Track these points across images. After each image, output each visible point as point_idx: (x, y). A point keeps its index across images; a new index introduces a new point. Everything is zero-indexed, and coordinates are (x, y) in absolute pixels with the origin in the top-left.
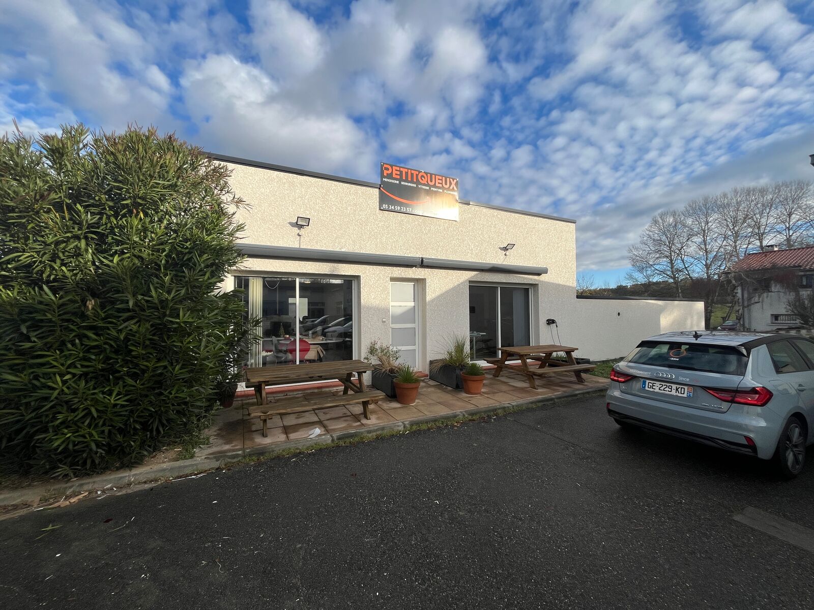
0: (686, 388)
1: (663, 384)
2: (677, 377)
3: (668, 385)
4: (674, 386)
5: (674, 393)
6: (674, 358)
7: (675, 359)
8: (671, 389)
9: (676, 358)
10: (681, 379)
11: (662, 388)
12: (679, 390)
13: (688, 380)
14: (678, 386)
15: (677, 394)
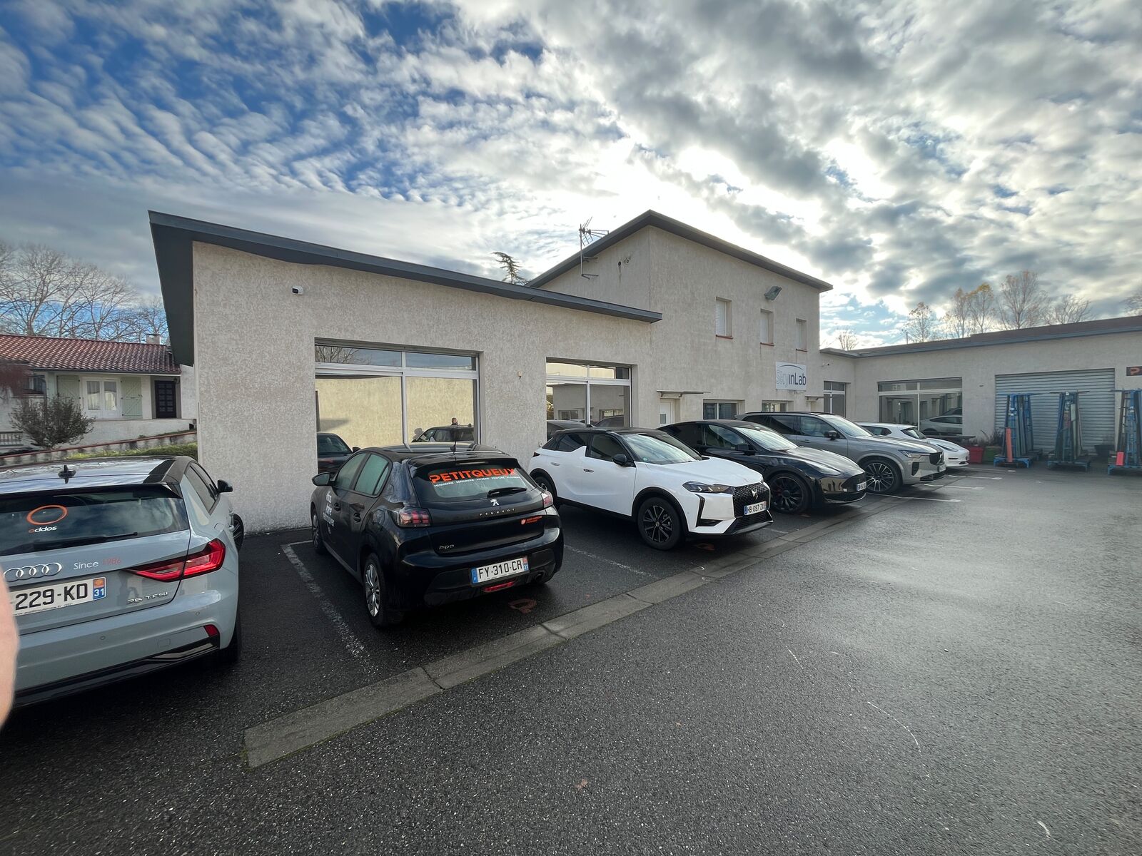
0: (90, 582)
1: (28, 591)
2: (68, 566)
3: (42, 589)
4: (59, 589)
5: (60, 602)
6: (43, 526)
7: (46, 529)
8: (52, 596)
9: (48, 526)
10: (79, 567)
11: (26, 603)
12: (74, 592)
13: (96, 564)
14: (69, 585)
15: (69, 600)
